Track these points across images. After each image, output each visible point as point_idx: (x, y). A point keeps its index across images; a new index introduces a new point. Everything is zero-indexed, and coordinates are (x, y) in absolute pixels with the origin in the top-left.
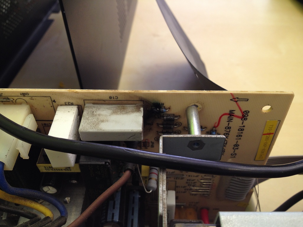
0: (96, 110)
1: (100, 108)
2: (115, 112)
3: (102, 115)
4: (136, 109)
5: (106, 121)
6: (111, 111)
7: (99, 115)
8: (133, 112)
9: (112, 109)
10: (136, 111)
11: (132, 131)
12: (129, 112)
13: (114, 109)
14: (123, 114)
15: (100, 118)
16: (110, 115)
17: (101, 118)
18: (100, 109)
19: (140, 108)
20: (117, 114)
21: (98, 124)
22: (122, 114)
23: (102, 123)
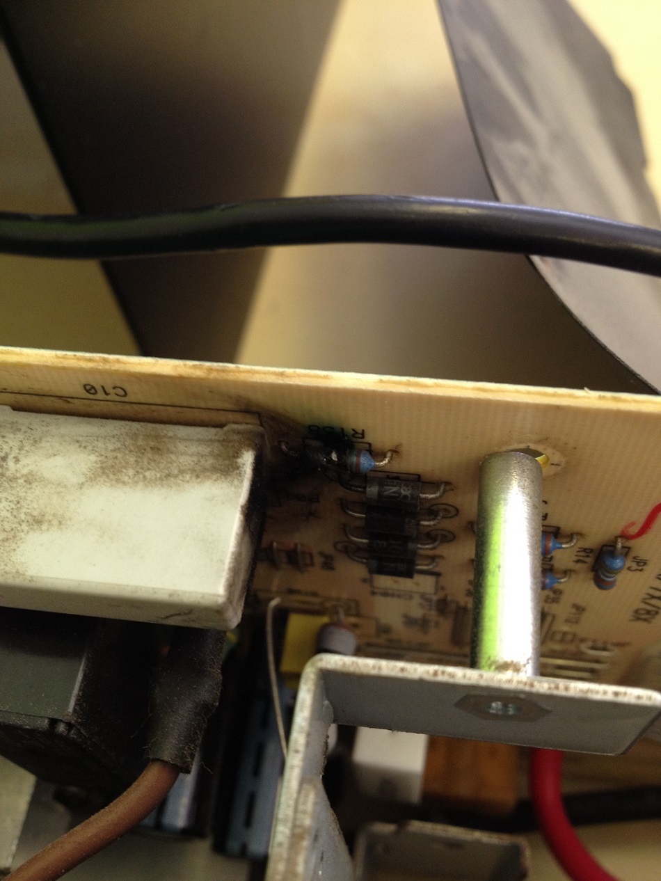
0: (21, 449)
1: (41, 439)
2: (108, 471)
3: (43, 481)
4: (219, 455)
5: (55, 522)
6: (93, 458)
7: (30, 479)
8: (199, 473)
9: (100, 444)
10: (214, 469)
11: (175, 599)
12: (181, 472)
13: (111, 447)
14: (148, 482)
15: (30, 497)
16: (81, 486)
17: (37, 500)
18: (43, 444)
19: (237, 455)
20: (118, 481)
21: (12, 537)
22: (141, 485)
23: (31, 533)
